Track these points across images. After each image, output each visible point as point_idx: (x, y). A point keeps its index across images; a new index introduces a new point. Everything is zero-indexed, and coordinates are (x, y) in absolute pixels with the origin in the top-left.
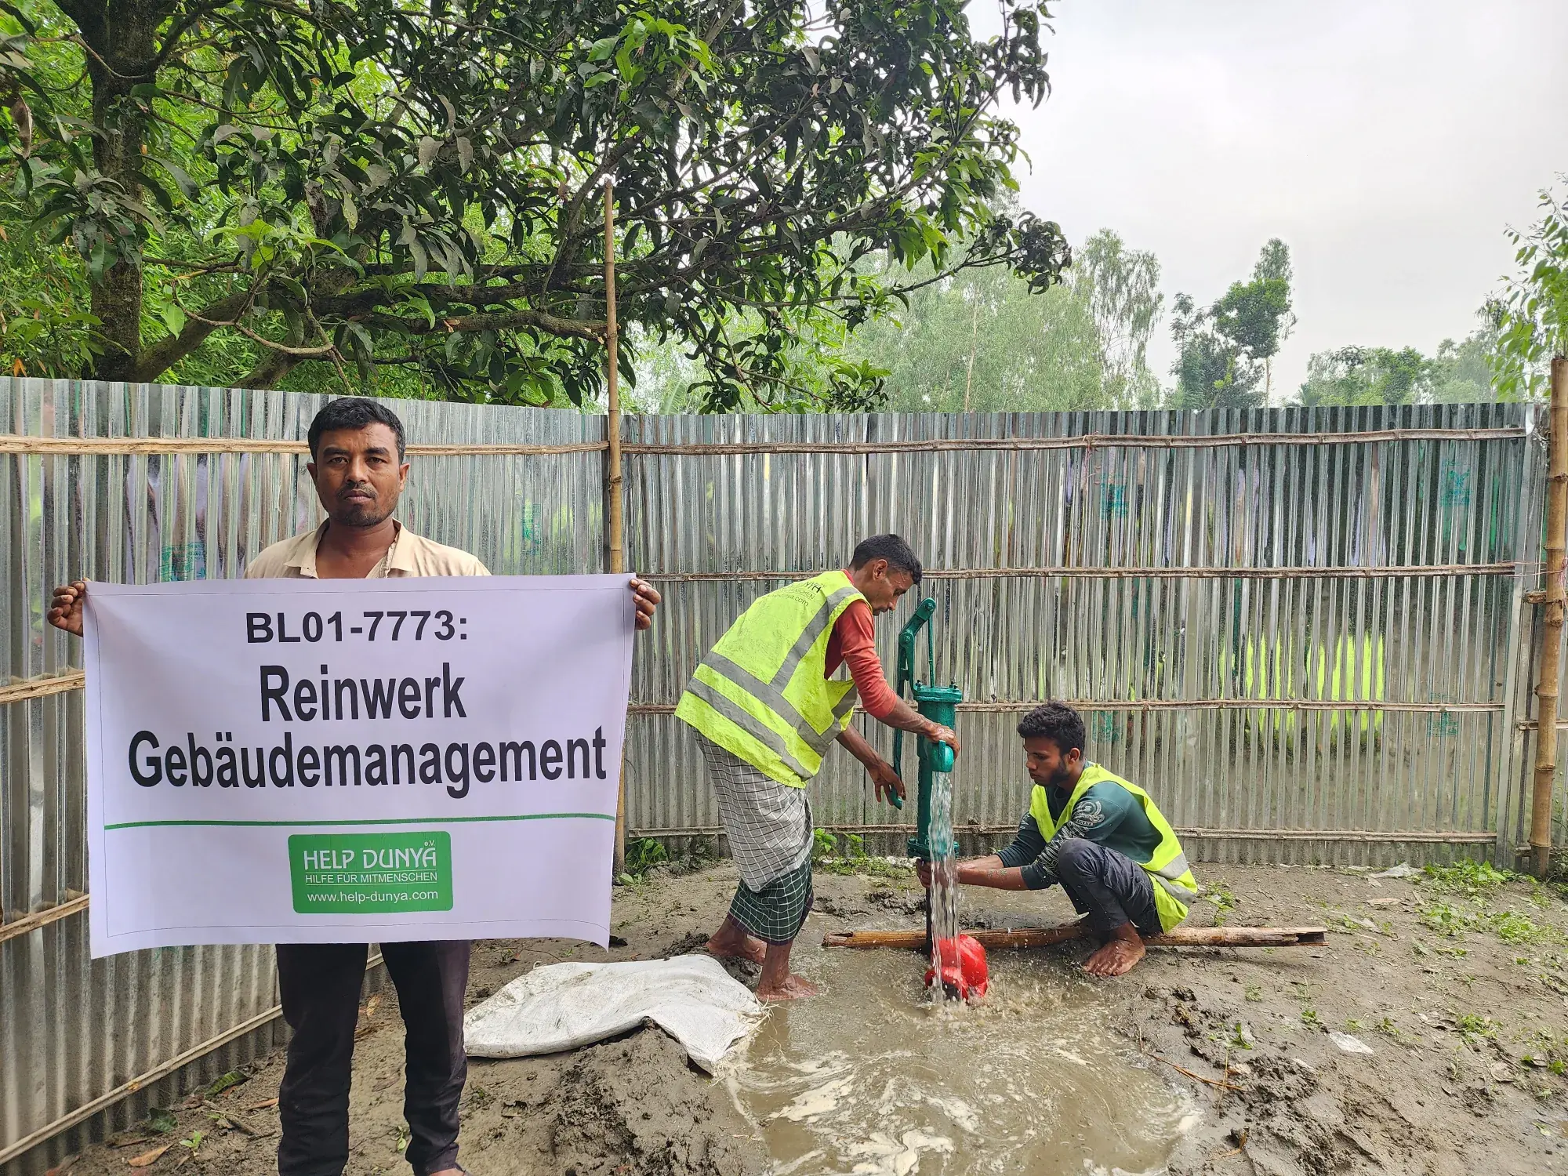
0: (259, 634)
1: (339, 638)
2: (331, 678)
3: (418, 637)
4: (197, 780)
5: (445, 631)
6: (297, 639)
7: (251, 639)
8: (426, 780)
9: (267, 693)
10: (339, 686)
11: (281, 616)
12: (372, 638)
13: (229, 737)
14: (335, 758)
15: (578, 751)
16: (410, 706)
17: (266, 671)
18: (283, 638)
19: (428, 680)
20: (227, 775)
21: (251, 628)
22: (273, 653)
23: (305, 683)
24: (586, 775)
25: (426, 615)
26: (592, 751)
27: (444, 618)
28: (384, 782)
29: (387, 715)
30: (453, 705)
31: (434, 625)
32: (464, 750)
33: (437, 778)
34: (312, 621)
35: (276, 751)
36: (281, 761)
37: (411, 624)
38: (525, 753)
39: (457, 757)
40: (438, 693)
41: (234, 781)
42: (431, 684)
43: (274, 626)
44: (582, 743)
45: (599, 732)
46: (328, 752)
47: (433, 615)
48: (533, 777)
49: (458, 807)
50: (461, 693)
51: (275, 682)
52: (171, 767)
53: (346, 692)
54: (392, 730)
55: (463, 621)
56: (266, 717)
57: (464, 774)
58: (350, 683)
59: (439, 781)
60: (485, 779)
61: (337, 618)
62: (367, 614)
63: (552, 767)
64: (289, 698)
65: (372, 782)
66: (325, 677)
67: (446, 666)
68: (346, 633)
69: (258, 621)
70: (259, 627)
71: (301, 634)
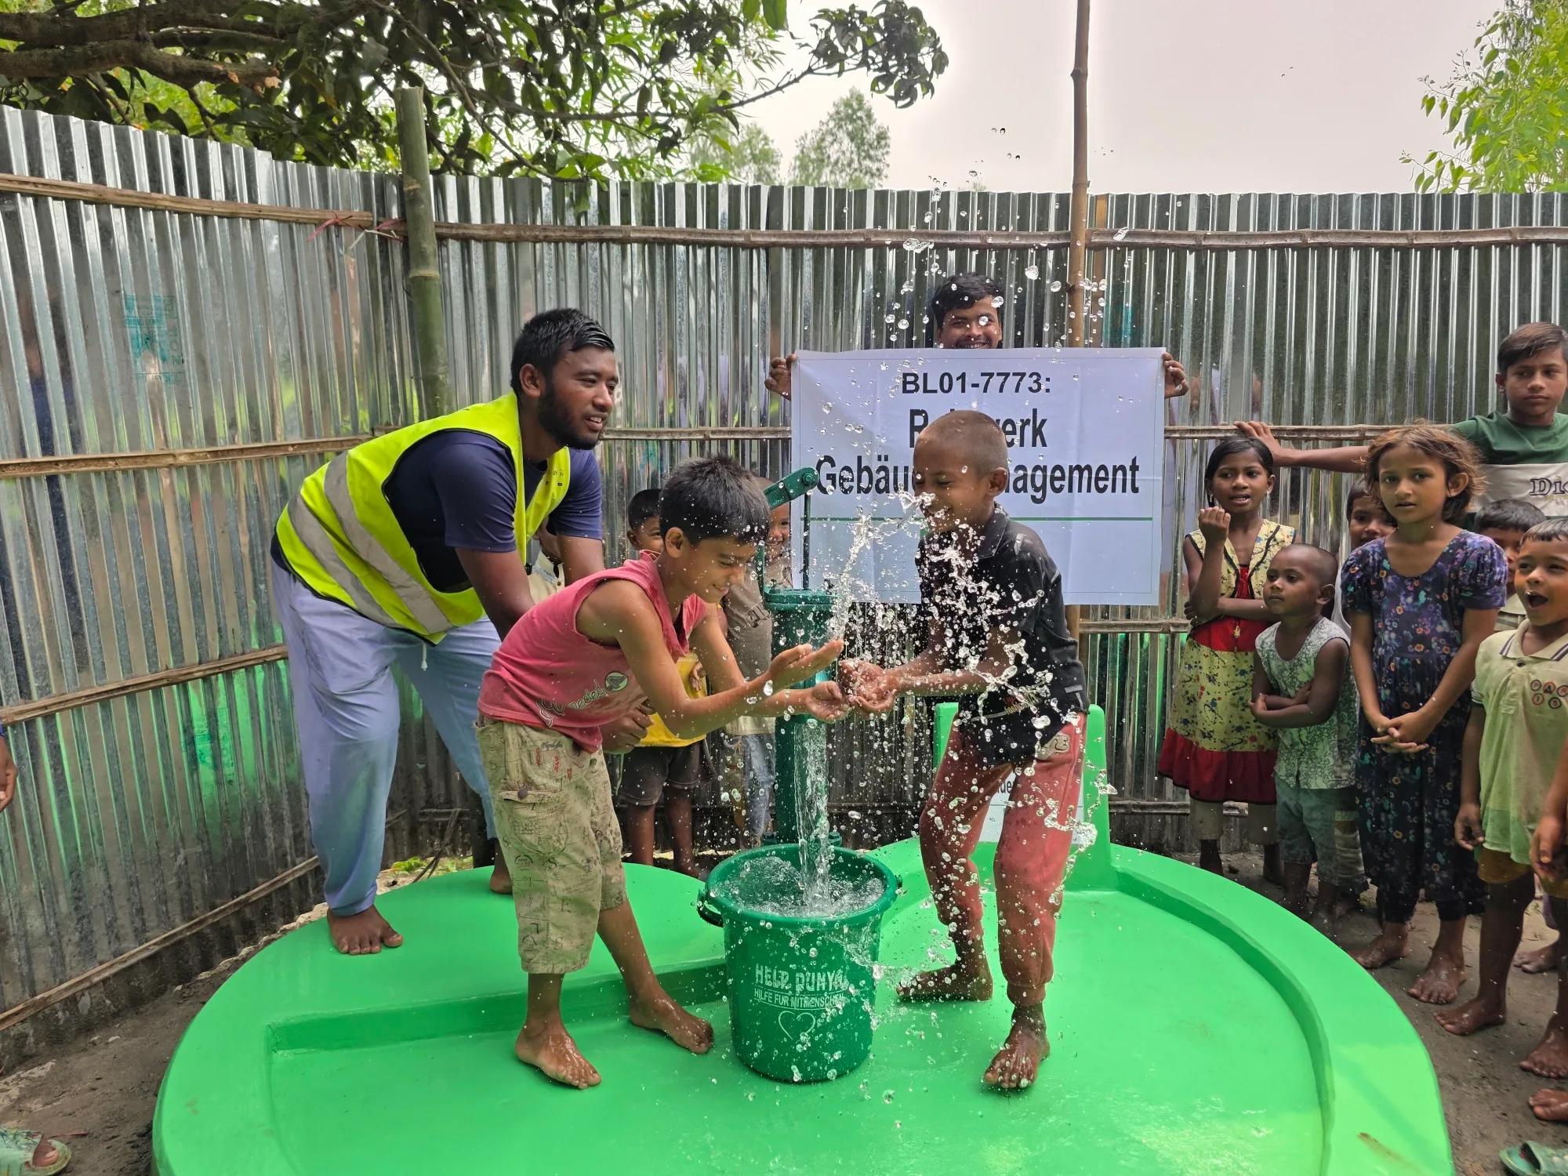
0: (910, 387)
1: (963, 390)
3: (1017, 390)
4: (860, 489)
5: (1035, 387)
6: (935, 392)
7: (905, 391)
8: (1017, 490)
11: (925, 375)
12: (985, 391)
13: (886, 459)
15: (1120, 474)
17: (914, 413)
18: (926, 391)
19: (1022, 421)
20: (882, 485)
21: (905, 383)
22: (919, 400)
24: (1124, 490)
25: (1023, 375)
26: (1129, 473)
27: (1035, 377)
30: (1038, 438)
32: (1044, 469)
33: (1024, 489)
34: (946, 378)
37: (1013, 381)
38: (1086, 473)
39: (1039, 475)
40: (1029, 430)
41: (886, 489)
42: (1025, 423)
43: (920, 382)
44: (1122, 468)
45: (1134, 461)
47: (1028, 375)
48: (1089, 490)
49: (1037, 510)
50: (1044, 429)
51: (919, 420)
52: (842, 480)
55: (1048, 380)
57: (1043, 487)
59: (1026, 491)
60: (1058, 490)
61: (963, 377)
62: (983, 374)
63: (1101, 484)
67: (1035, 411)
68: (968, 387)
69: (912, 379)
70: (910, 383)
71: (938, 388)
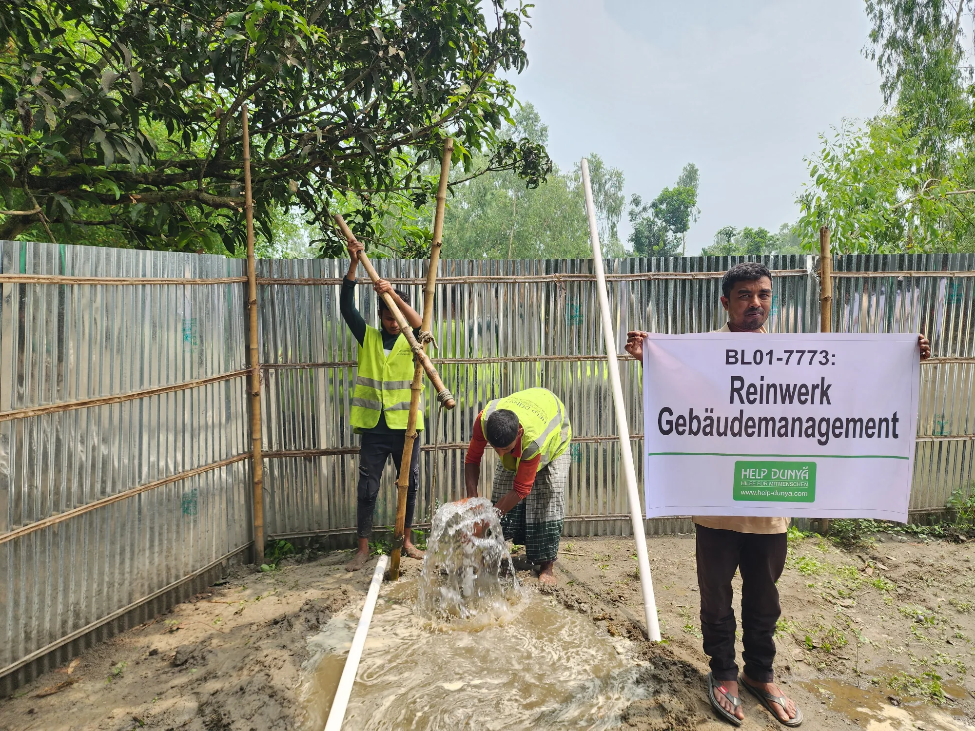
0: (732, 360)
1: (771, 363)
2: (765, 383)
3: (810, 363)
4: (691, 432)
5: (824, 361)
6: (750, 363)
7: (728, 363)
8: (808, 436)
9: (733, 390)
10: (769, 387)
11: (743, 351)
12: (787, 363)
13: (712, 411)
14: (764, 423)
15: (884, 424)
16: (803, 398)
17: (734, 379)
18: (743, 363)
19: (813, 385)
20: (708, 430)
21: (728, 357)
22: (738, 369)
23: (752, 385)
24: (887, 436)
25: (815, 352)
26: (891, 424)
27: (824, 354)
28: (787, 436)
29: (791, 402)
30: (825, 398)
31: (819, 357)
32: (828, 421)
33: (813, 435)
34: (758, 354)
35: (735, 419)
36: (737, 423)
37: (807, 356)
38: (859, 424)
39: (824, 424)
40: (818, 392)
41: (711, 433)
42: (814, 387)
43: (739, 356)
44: (886, 420)
45: (895, 414)
46: (760, 420)
47: (819, 352)
48: (861, 436)
49: (823, 450)
50: (829, 392)
51: (737, 384)
52: (678, 425)
53: (772, 390)
54: (793, 410)
55: (834, 356)
56: (732, 402)
57: (827, 433)
58: (774, 386)
59: (814, 436)
60: (837, 436)
61: (770, 353)
62: (785, 351)
63: (870, 432)
64: (744, 393)
65: (780, 435)
66: (762, 382)
67: (823, 379)
68: (774, 360)
69: (732, 354)
70: (732, 357)
71: (752, 361)
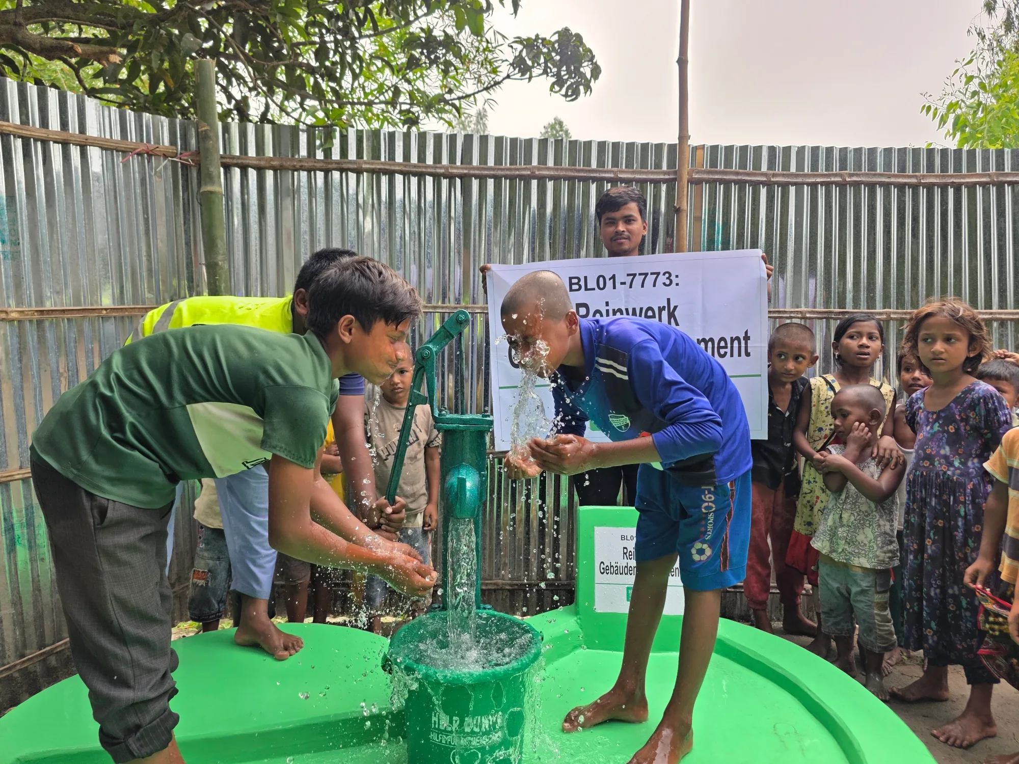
0: (575, 287)
1: (614, 287)
3: (654, 285)
5: (668, 282)
6: (594, 289)
10: (615, 312)
11: (586, 278)
12: (631, 287)
15: (736, 344)
17: (579, 306)
18: (586, 289)
22: (582, 296)
23: (598, 312)
24: (740, 355)
25: (658, 274)
26: (743, 342)
27: (667, 275)
30: (672, 320)
31: (662, 279)
34: (601, 279)
37: (650, 279)
38: (710, 344)
40: (665, 314)
42: (661, 309)
43: (582, 283)
44: (738, 338)
45: (746, 332)
47: (661, 274)
50: (676, 313)
51: (583, 311)
55: (677, 276)
61: (613, 277)
62: (628, 275)
63: (722, 351)
66: (607, 308)
67: (669, 300)
68: (618, 284)
69: (574, 281)
70: (575, 284)
71: (595, 286)
